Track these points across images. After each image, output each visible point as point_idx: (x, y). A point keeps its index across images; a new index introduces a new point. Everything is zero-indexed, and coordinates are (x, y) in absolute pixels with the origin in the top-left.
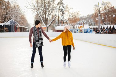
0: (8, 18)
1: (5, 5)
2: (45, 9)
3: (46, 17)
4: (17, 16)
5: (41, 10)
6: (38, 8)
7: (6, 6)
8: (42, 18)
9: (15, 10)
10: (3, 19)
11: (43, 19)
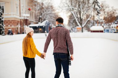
0: (43, 19)
1: (39, 6)
2: (79, 9)
3: (80, 17)
4: (51, 17)
5: (75, 10)
6: (73, 8)
9: (49, 11)
10: (38, 20)
11: (78, 19)
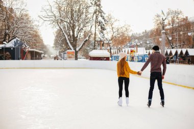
0: (11, 35)
1: (5, 13)
2: (72, 22)
3: (73, 35)
4: (25, 33)
5: (65, 23)
6: (61, 20)
7: (8, 16)
8: (68, 36)
9: (22, 23)
10: (3, 37)
